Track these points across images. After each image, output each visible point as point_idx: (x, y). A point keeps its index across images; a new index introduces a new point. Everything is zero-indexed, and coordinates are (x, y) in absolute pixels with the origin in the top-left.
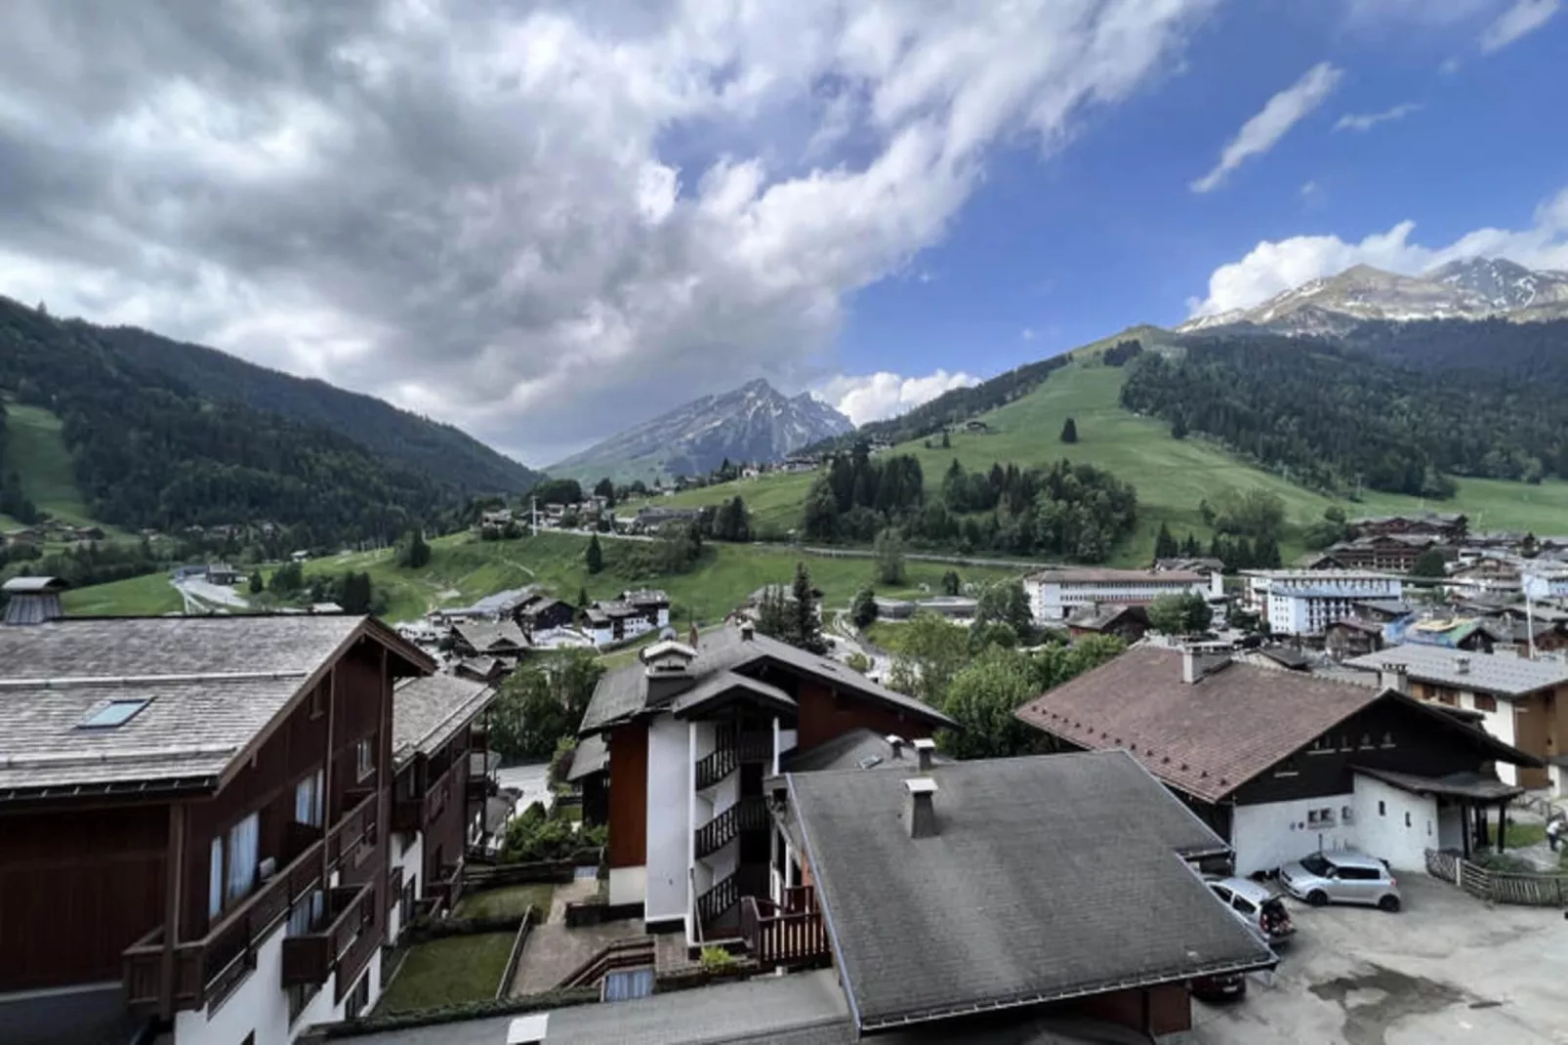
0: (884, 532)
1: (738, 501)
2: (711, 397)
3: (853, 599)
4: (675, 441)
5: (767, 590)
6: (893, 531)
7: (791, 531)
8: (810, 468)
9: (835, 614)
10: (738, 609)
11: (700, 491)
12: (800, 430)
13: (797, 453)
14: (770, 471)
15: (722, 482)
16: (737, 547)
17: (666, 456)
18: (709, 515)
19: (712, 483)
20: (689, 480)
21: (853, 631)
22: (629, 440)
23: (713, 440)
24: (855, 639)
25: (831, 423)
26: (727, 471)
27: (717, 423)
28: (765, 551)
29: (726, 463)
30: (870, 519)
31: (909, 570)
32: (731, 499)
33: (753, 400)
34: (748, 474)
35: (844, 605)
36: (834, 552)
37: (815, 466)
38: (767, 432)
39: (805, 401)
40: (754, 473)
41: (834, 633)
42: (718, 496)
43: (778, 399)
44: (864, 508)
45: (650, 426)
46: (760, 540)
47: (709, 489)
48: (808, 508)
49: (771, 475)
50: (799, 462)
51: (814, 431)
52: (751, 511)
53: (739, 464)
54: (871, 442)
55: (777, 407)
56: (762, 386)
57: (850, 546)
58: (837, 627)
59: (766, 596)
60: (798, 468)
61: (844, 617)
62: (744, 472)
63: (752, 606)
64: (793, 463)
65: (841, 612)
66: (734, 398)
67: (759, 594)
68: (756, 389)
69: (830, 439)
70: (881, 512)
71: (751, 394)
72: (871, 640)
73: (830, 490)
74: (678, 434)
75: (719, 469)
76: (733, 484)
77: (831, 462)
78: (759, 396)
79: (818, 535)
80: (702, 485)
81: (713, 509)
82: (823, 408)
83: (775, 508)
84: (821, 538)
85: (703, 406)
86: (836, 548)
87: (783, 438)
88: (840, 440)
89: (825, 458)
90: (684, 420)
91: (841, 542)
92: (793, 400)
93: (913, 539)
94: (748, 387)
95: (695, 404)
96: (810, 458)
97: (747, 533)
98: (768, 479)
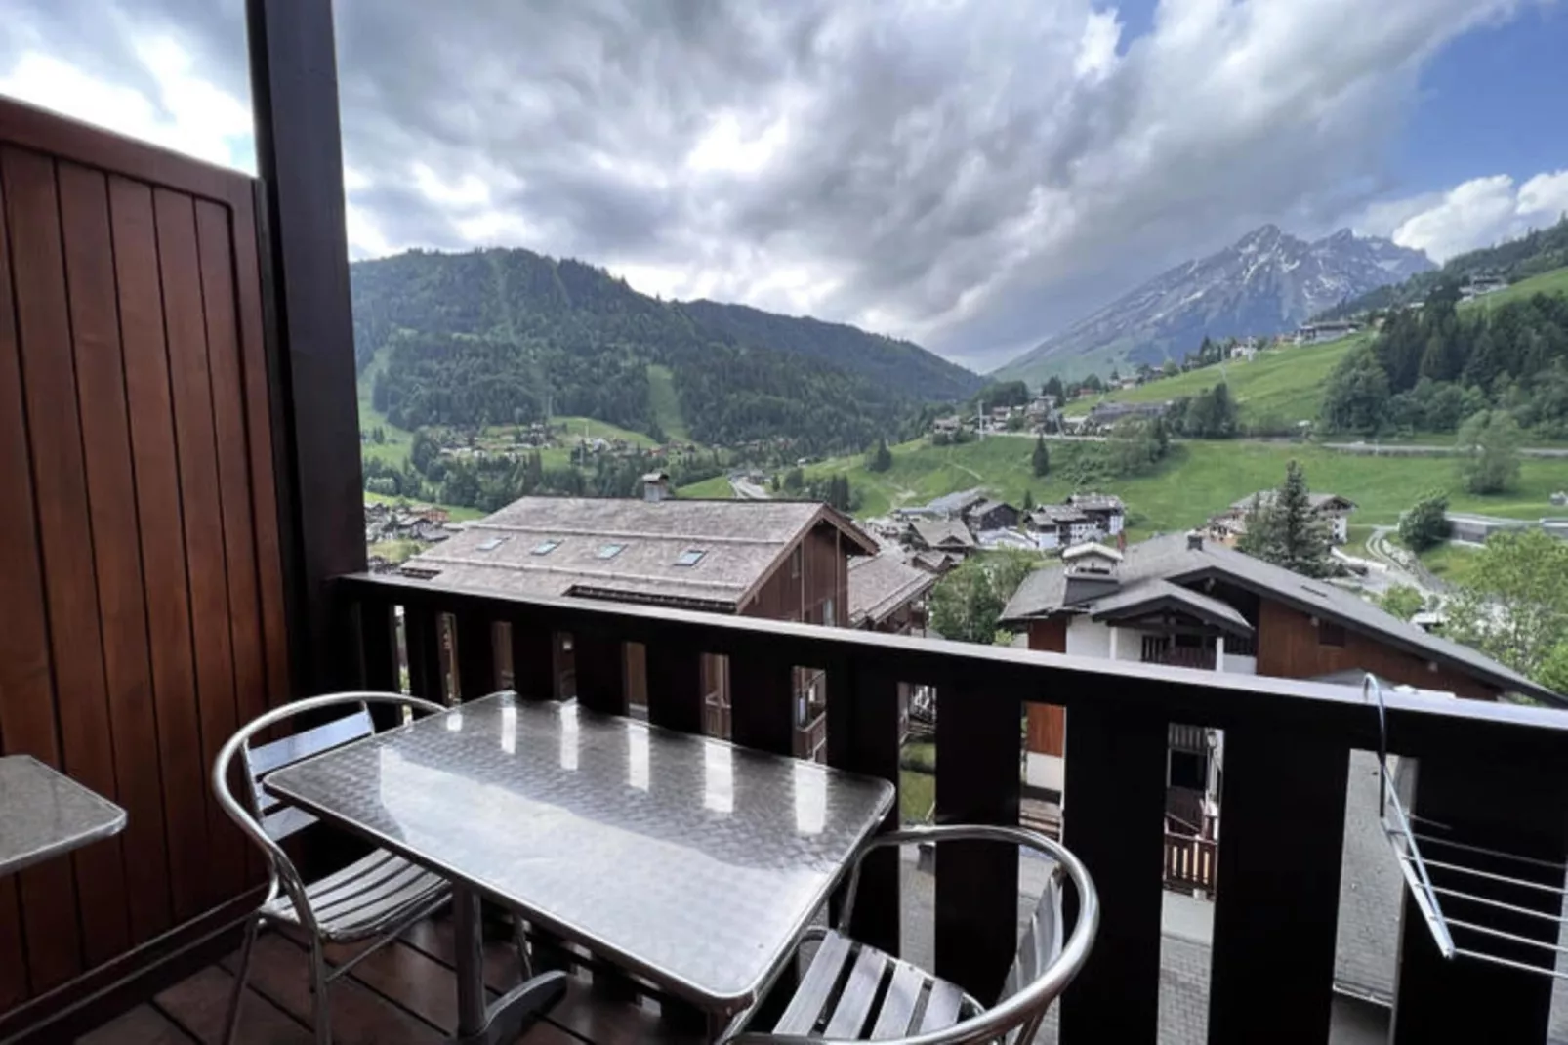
0: (1479, 417)
1: (1221, 390)
2: (1191, 263)
3: (1404, 514)
4: (1138, 327)
5: (1258, 498)
6: (1500, 415)
7: (1302, 423)
8: (1343, 334)
9: (1373, 531)
10: (1214, 519)
11: (1168, 380)
12: (1329, 284)
13: (1323, 317)
14: (1275, 346)
15: (1202, 366)
16: (1217, 446)
17: (1126, 342)
18: (1180, 408)
19: (1186, 369)
20: (1156, 369)
21: (1404, 555)
22: (1085, 330)
23: (1193, 316)
24: (1407, 568)
25: (1389, 265)
26: (1207, 353)
27: (1199, 295)
28: (1260, 449)
29: (1207, 343)
30: (1452, 399)
31: (1528, 472)
32: (1211, 387)
33: (1254, 256)
34: (1239, 354)
35: (1391, 520)
36: (1377, 448)
37: (1352, 331)
38: (1274, 294)
39: (1344, 243)
40: (1248, 352)
41: (1367, 555)
42: (1195, 385)
43: (1293, 247)
44: (1441, 383)
45: (1109, 311)
46: (1252, 435)
47: (1182, 376)
48: (1333, 392)
49: (1276, 351)
50: (1322, 329)
51: (1355, 283)
52: (1240, 400)
53: (1224, 342)
54: (1466, 282)
55: (1291, 259)
56: (1269, 236)
57: (1409, 440)
58: (1375, 550)
59: (1256, 506)
60: (1320, 337)
61: (1388, 537)
62: (1233, 352)
63: (1235, 516)
64: (1314, 331)
65: (1381, 530)
66: (1226, 258)
67: (1245, 503)
68: (1258, 240)
69: (1385, 290)
70: (1476, 388)
71: (1251, 248)
72: (1436, 570)
73: (1373, 362)
74: (1145, 315)
75: (1195, 352)
76: (1218, 367)
77: (1380, 322)
78: (1262, 249)
79: (1349, 425)
80: (1173, 373)
81: (1188, 399)
82: (1376, 246)
83: (1277, 394)
84: (1354, 429)
85: (1178, 278)
86: (1380, 443)
87: (1299, 299)
88: (1403, 289)
89: (1371, 320)
90: (1152, 297)
91: (1392, 435)
92: (1321, 244)
93: (1544, 425)
94: (1243, 243)
95: (1167, 276)
96: (1342, 321)
97: (1231, 429)
98: (1270, 356)
